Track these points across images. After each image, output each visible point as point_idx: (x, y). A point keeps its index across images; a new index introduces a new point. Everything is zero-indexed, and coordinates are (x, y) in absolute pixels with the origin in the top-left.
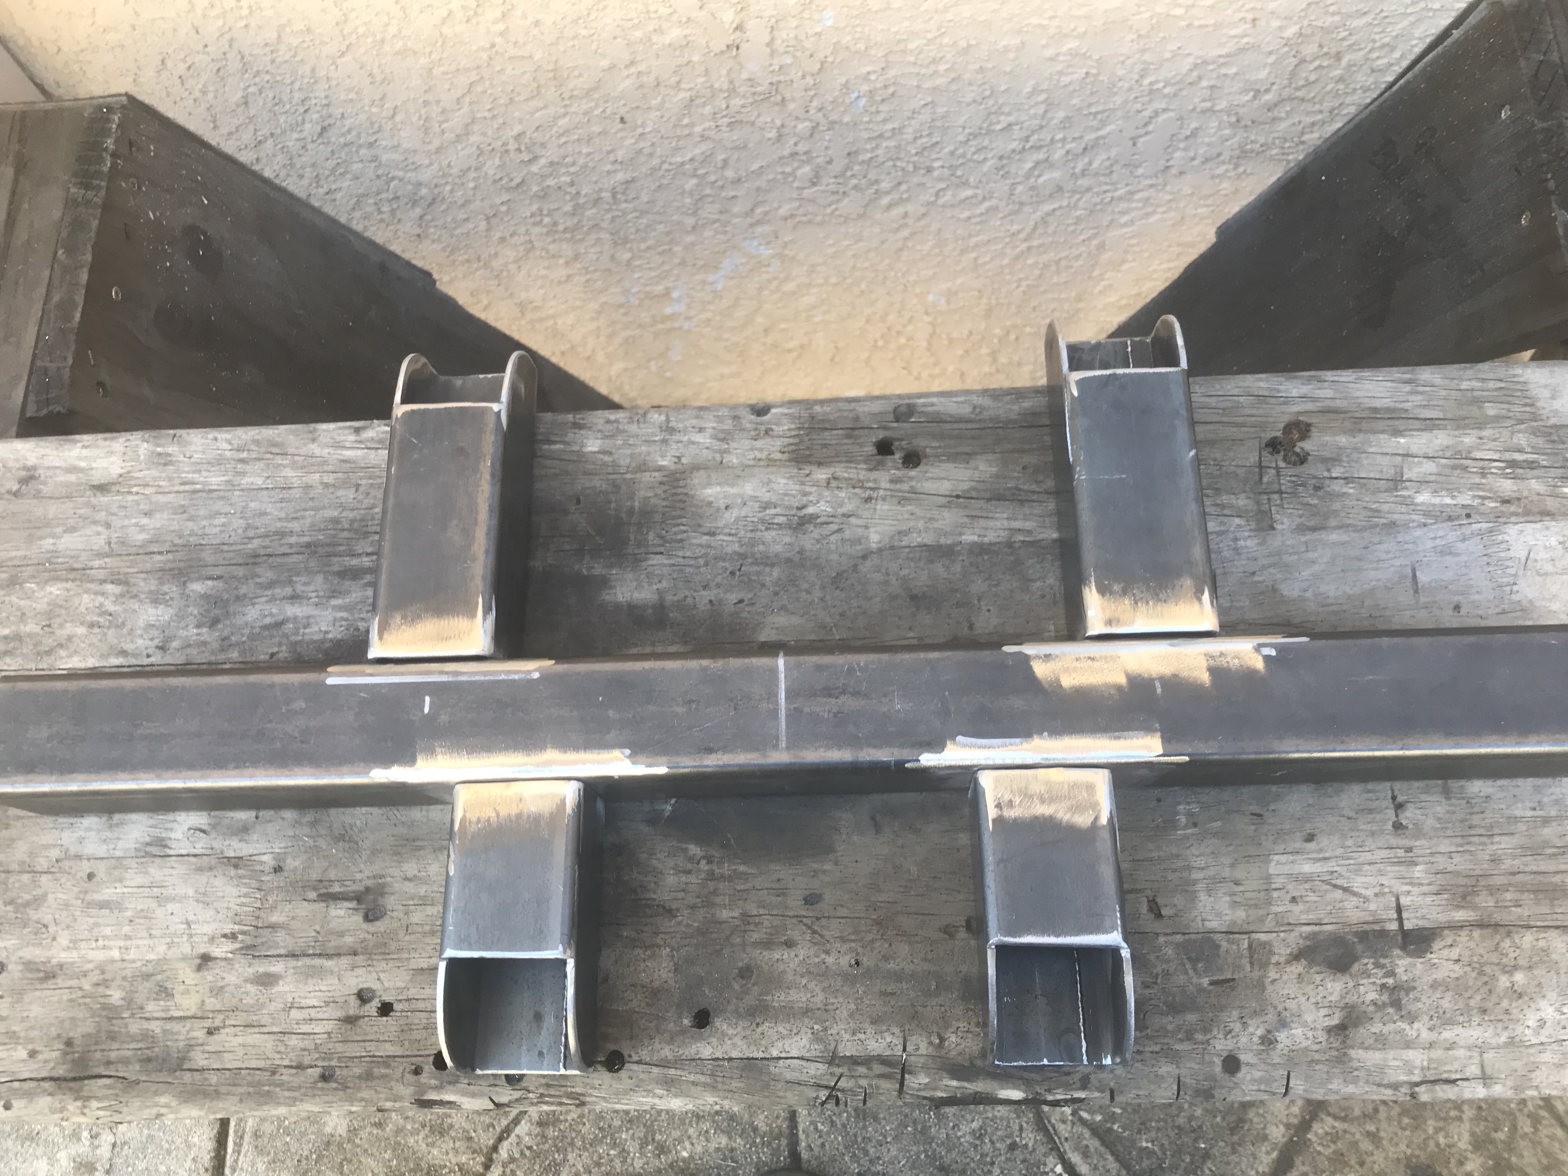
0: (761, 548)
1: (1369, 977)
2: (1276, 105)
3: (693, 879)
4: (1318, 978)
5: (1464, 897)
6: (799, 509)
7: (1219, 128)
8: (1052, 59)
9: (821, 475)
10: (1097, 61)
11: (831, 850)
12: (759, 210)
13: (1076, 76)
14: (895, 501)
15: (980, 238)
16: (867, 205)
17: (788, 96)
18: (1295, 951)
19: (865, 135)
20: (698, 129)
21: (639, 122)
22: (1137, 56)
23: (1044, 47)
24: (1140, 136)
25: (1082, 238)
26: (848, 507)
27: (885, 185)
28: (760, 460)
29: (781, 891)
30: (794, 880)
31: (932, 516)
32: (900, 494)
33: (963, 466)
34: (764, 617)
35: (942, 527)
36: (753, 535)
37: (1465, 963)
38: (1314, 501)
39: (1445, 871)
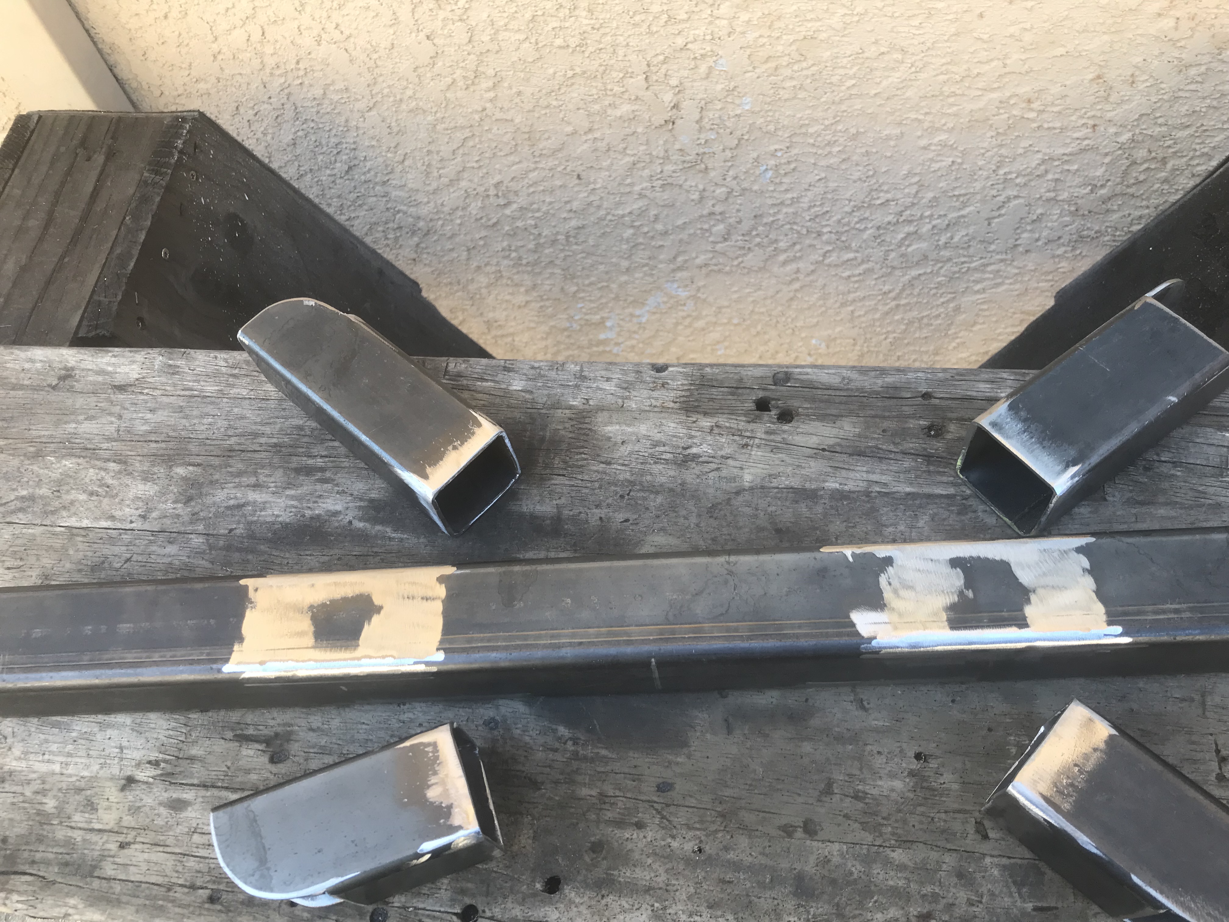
0: (649, 478)
2: (1109, 199)
3: (558, 757)
6: (685, 448)
7: (1061, 215)
8: (925, 148)
9: (706, 423)
10: (962, 152)
11: (686, 745)
12: (680, 259)
13: (944, 163)
14: (769, 449)
15: (858, 294)
16: (767, 260)
17: (710, 166)
19: (770, 202)
20: (637, 188)
21: (592, 180)
22: (995, 150)
23: (919, 137)
24: (994, 218)
25: (942, 300)
26: (727, 451)
27: (782, 245)
28: (655, 406)
29: (637, 777)
30: (649, 768)
31: (800, 464)
32: (773, 444)
33: (830, 425)
34: (645, 535)
35: (808, 474)
36: (643, 467)
38: (1144, 479)
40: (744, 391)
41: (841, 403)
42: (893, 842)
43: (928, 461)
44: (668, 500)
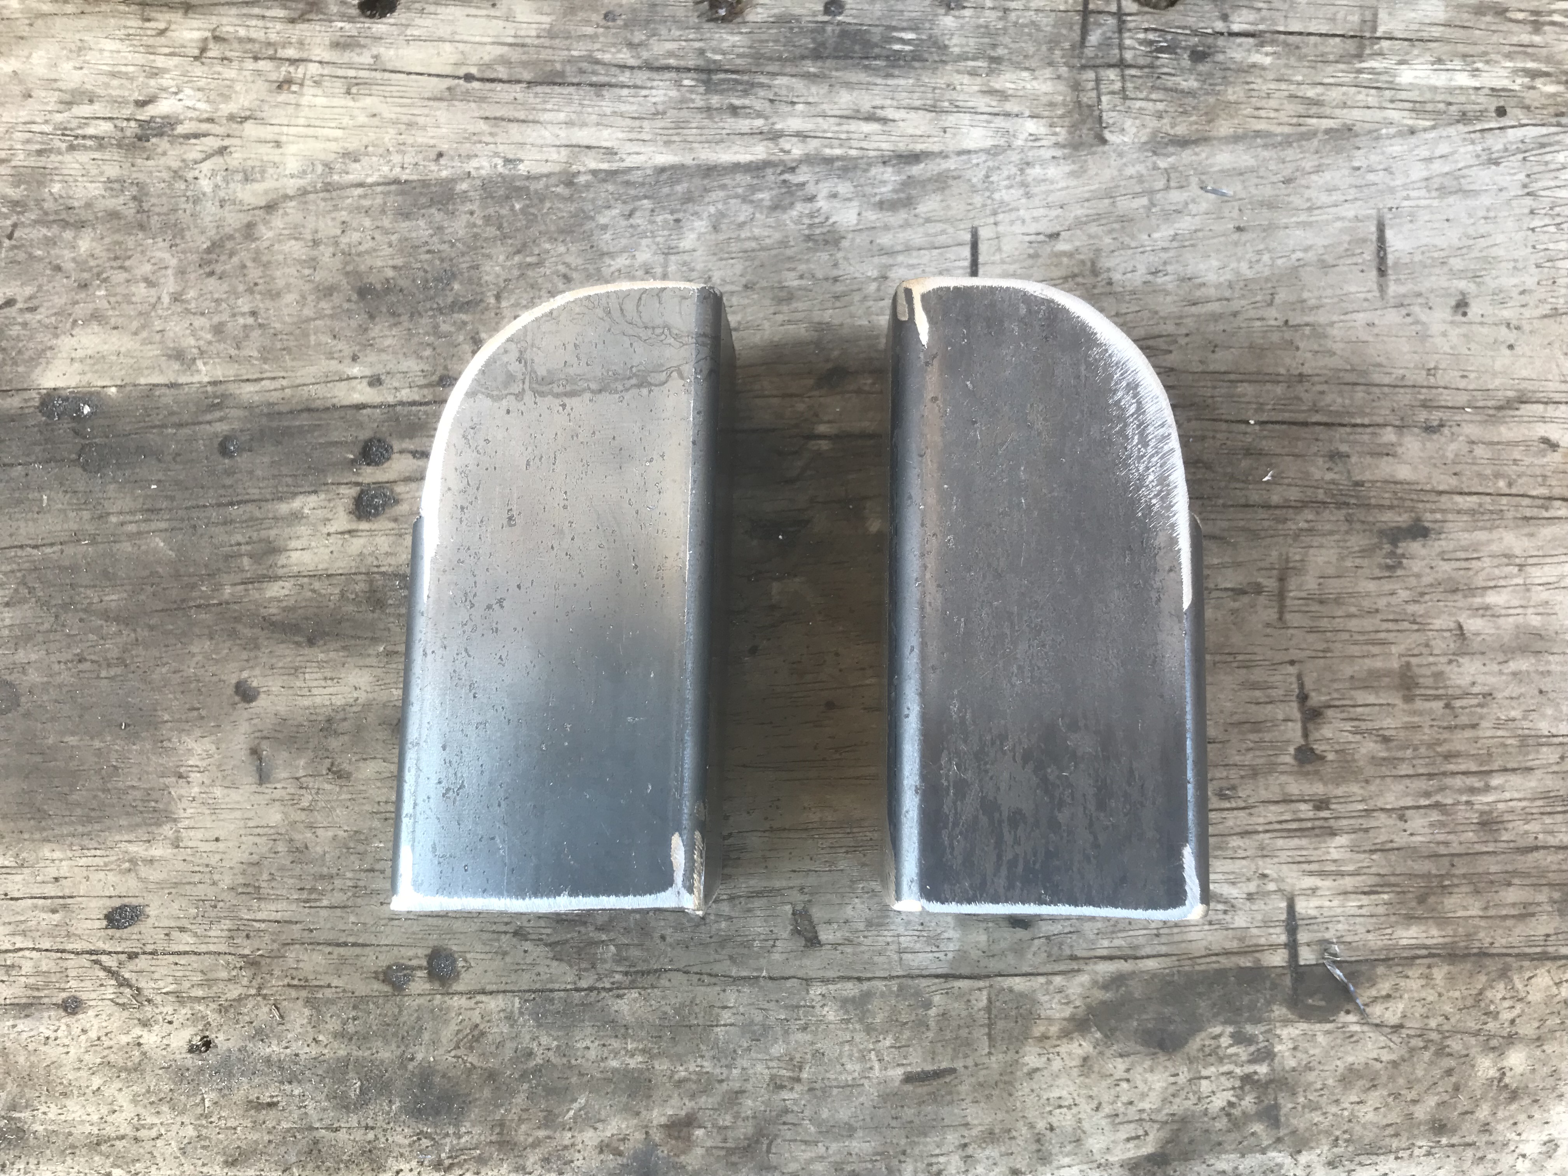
0: (56, 188)
1: (1221, 1060)
4: (1119, 1066)
5: (1422, 900)
6: (141, 104)
9: (190, 31)
11: (169, 817)
14: (339, 86)
18: (1081, 1012)
26: (241, 101)
29: (61, 901)
30: (87, 878)
31: (414, 119)
32: (352, 73)
33: (483, 12)
34: (56, 336)
35: (432, 142)
36: (42, 161)
37: (1412, 1032)
38: (1190, 83)
39: (1389, 846)
42: (618, 977)
43: (707, 83)
44: (107, 240)
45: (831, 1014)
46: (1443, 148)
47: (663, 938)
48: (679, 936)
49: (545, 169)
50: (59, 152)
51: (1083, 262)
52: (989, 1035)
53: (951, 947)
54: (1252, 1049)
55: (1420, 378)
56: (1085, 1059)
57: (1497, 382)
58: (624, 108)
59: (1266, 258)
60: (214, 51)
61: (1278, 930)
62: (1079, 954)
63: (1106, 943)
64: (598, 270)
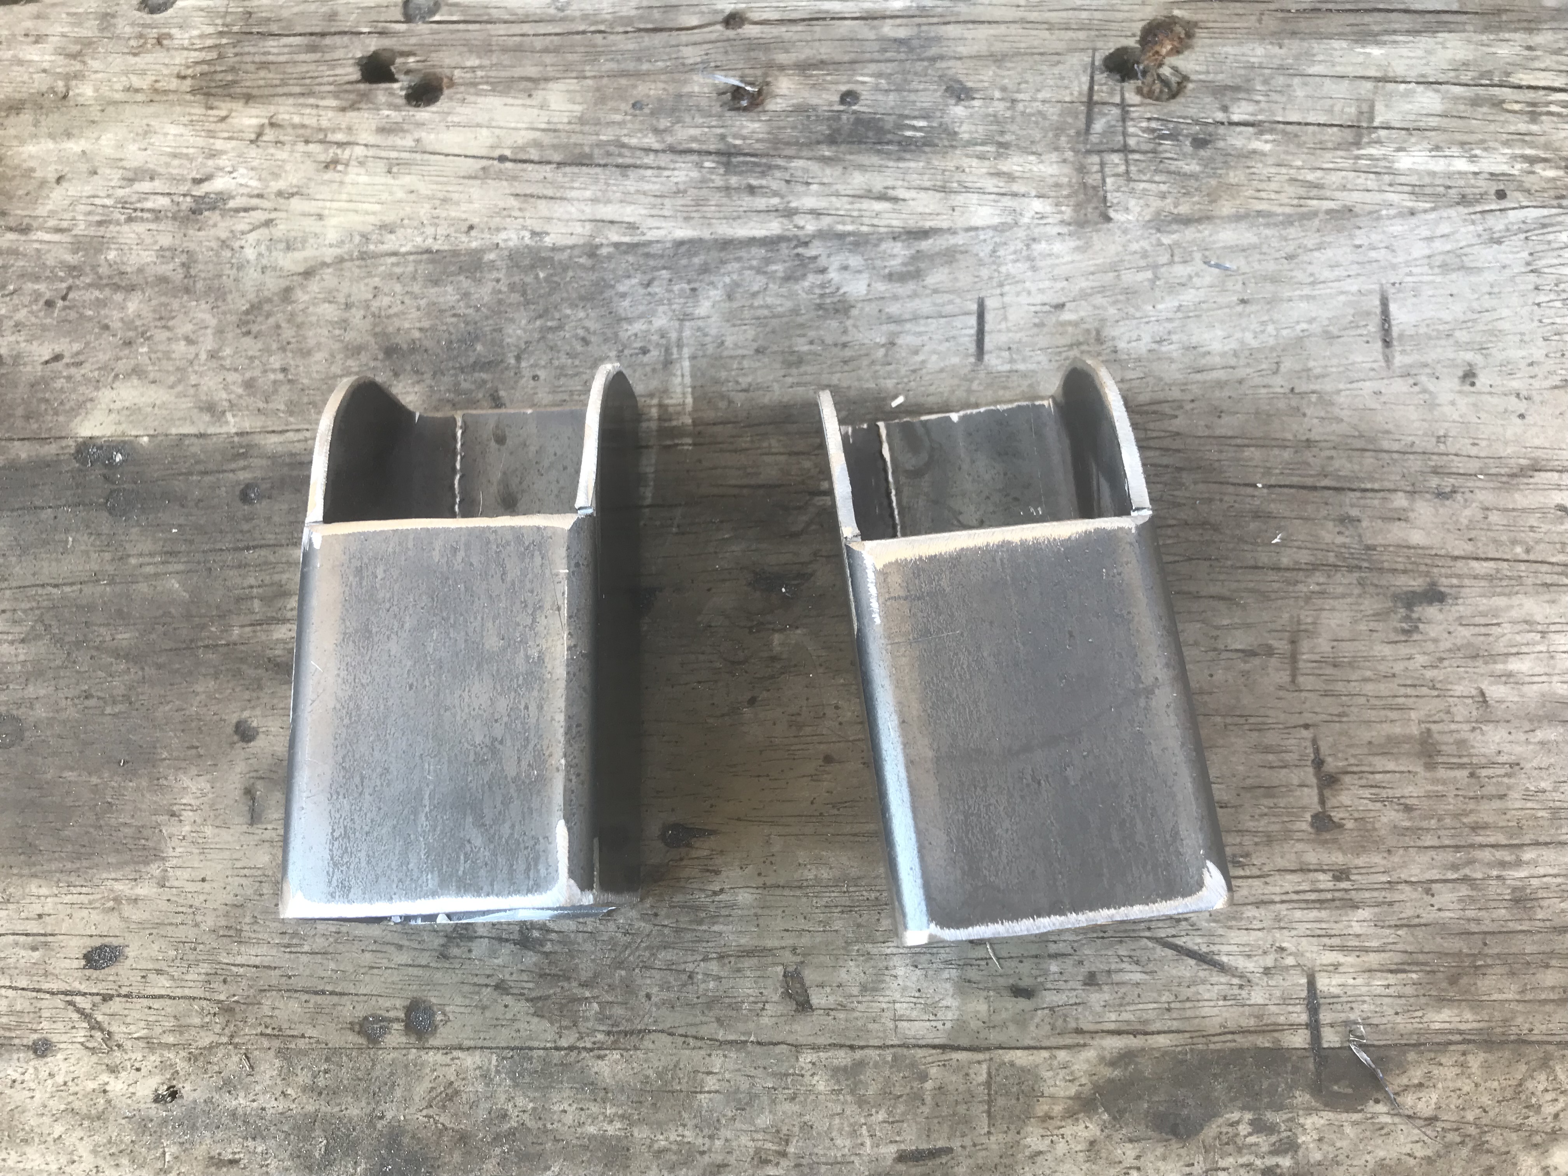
0: (112, 255)
1: (1239, 1150)
4: (1129, 1152)
5: (1453, 980)
6: (198, 182)
9: (249, 118)
11: (157, 855)
14: (381, 166)
18: (1087, 1090)
26: (290, 179)
28: (137, 91)
29: (42, 939)
30: (70, 916)
31: (448, 195)
32: (394, 154)
33: (520, 102)
34: (97, 389)
35: (464, 216)
36: (102, 231)
37: (1447, 1126)
38: (1193, 167)
39: (1416, 921)
40: (338, 40)
41: (546, 50)
42: (600, 1037)
43: (727, 165)
44: (154, 302)
45: (821, 1083)
46: (1444, 228)
47: (648, 996)
48: (665, 995)
49: (570, 241)
50: (118, 223)
51: (1088, 331)
52: (989, 1113)
53: (950, 1015)
54: (1274, 1138)
55: (1430, 445)
56: (1092, 1143)
57: (1509, 450)
58: (646, 187)
59: (1270, 329)
60: (270, 135)
61: (1298, 1008)
62: (1086, 1026)
63: (1113, 1016)
64: (616, 335)
